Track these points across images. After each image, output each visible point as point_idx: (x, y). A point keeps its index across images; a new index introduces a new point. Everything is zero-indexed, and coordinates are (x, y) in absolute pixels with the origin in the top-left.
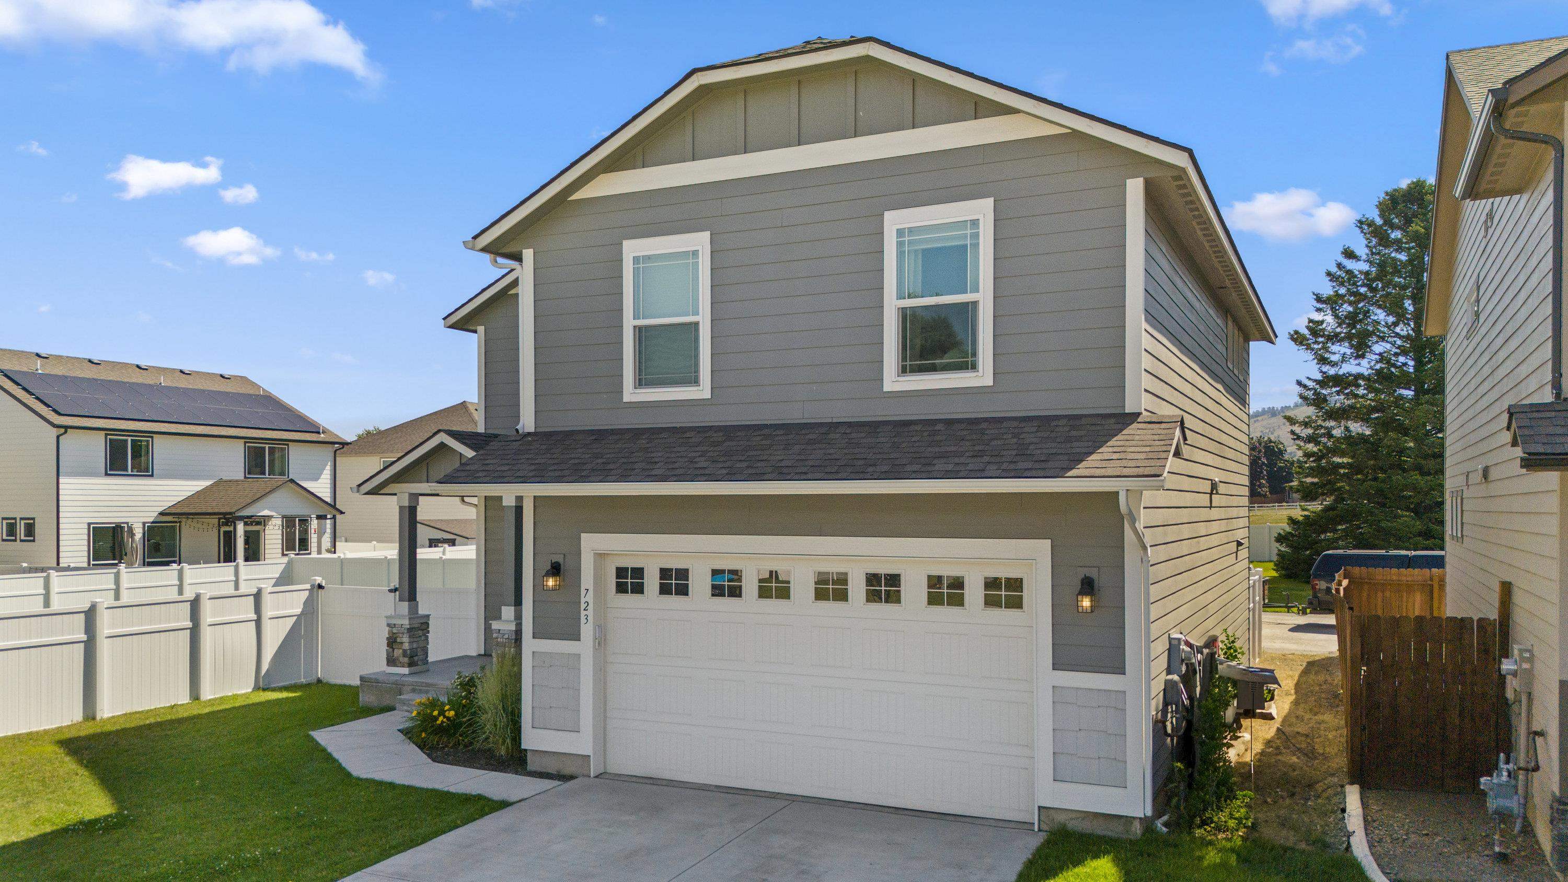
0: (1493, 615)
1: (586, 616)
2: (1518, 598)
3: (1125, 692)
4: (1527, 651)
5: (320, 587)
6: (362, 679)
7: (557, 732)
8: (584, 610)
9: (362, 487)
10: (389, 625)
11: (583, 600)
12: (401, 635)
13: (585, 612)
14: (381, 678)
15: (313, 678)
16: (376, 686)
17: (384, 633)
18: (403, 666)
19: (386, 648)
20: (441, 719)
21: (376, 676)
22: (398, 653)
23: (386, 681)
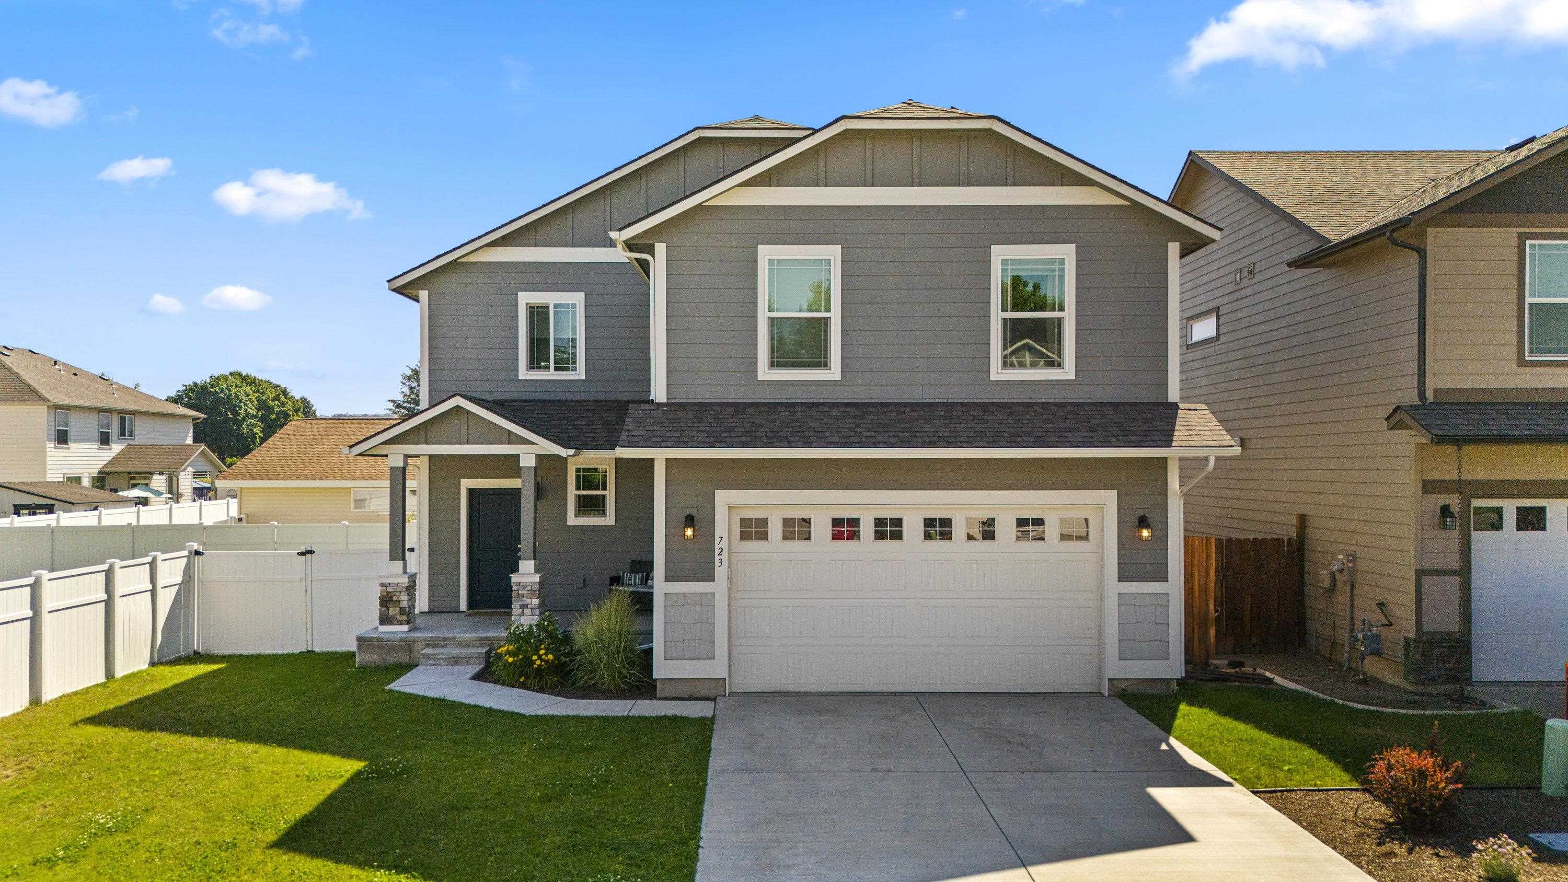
0: (1293, 533)
1: (720, 561)
2: (1310, 522)
3: (1168, 594)
4: (1351, 555)
5: (197, 553)
6: (361, 640)
7: (690, 661)
8: (719, 555)
9: (354, 449)
10: (382, 585)
11: (717, 546)
12: (398, 594)
13: (720, 557)
14: (385, 636)
15: (190, 650)
16: (378, 645)
17: (377, 592)
18: (401, 624)
19: (379, 607)
20: (538, 662)
21: (375, 635)
22: (393, 611)
23: (393, 639)
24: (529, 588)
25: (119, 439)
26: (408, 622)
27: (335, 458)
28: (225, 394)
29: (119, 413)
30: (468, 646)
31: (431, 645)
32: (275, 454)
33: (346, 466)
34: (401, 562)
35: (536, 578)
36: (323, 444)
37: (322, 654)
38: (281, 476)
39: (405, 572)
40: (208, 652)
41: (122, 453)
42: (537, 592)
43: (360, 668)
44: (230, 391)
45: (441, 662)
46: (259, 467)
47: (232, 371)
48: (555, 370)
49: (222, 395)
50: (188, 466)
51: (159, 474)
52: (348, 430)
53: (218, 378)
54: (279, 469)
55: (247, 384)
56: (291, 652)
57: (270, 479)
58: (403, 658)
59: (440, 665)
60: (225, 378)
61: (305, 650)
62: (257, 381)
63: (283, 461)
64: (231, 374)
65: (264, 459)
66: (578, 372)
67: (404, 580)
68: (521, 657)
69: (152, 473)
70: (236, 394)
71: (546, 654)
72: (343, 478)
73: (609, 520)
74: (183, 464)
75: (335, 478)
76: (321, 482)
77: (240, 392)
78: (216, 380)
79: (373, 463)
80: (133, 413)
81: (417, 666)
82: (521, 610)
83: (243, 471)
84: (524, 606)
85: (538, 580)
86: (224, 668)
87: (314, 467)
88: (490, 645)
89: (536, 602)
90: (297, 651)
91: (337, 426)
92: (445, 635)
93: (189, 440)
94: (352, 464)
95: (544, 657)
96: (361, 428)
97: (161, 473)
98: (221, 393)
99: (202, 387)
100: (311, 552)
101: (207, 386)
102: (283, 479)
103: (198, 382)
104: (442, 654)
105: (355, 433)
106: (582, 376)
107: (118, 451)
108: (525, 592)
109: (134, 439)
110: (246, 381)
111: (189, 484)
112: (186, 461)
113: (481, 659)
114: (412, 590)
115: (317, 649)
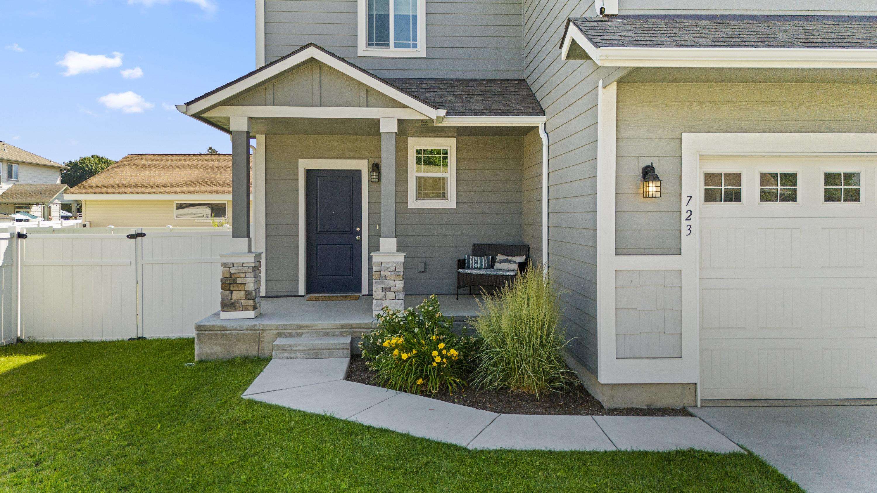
1: (689, 227)
6: (199, 328)
8: (686, 220)
9: (191, 107)
10: (225, 265)
11: (684, 209)
12: (242, 275)
13: (688, 222)
14: (228, 324)
15: (14, 337)
16: (223, 334)
17: (219, 274)
18: (247, 310)
19: (221, 290)
20: (438, 359)
21: (217, 323)
22: (238, 295)
23: (239, 328)
24: (393, 269)
25: (7, 180)
26: (254, 308)
27: (161, 179)
28: (89, 168)
29: (8, 163)
30: (326, 335)
31: (284, 333)
32: (113, 176)
33: (169, 185)
34: (246, 240)
35: (400, 257)
36: (151, 170)
37: (155, 341)
38: (117, 191)
39: (250, 251)
40: (32, 339)
41: (10, 190)
42: (402, 273)
43: (201, 362)
44: (92, 166)
45: (299, 355)
46: (100, 185)
47: (93, 155)
48: (395, 47)
49: (87, 169)
50: (55, 199)
51: (36, 205)
52: (170, 161)
53: (85, 159)
54: (116, 186)
55: (102, 163)
56: (120, 338)
57: (108, 193)
58: (251, 350)
59: (296, 358)
60: (89, 159)
61: (135, 337)
62: (109, 161)
63: (119, 181)
64: (93, 157)
65: (104, 180)
66: (418, 49)
67: (250, 260)
68: (414, 352)
69: (31, 204)
70: (95, 168)
71: (447, 348)
72: (167, 193)
73: (450, 203)
74: (51, 198)
75: (161, 192)
76: (149, 195)
77: (98, 167)
78: (83, 161)
79: (190, 182)
80: (18, 163)
81: (269, 359)
82: (384, 293)
83: (87, 188)
84: (387, 289)
85: (402, 260)
86: (42, 359)
87: (144, 185)
88: (351, 334)
89: (400, 284)
90: (126, 338)
91: (161, 159)
92: (300, 323)
93: (58, 182)
94: (174, 183)
95: (444, 352)
96: (180, 160)
97: (37, 204)
98: (86, 167)
99: (74, 164)
100: (142, 235)
101: (78, 163)
102: (119, 193)
103: (73, 161)
104: (299, 345)
105: (175, 163)
106: (423, 54)
107: (7, 189)
108: (387, 273)
109: (18, 181)
110: (102, 161)
111: (59, 213)
112: (53, 195)
113: (345, 351)
114: (257, 271)
115: (148, 335)
